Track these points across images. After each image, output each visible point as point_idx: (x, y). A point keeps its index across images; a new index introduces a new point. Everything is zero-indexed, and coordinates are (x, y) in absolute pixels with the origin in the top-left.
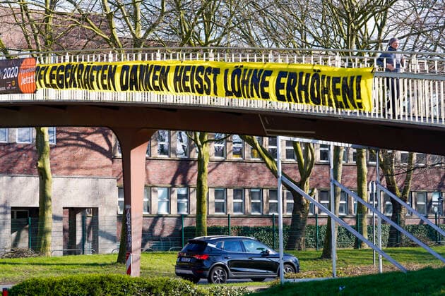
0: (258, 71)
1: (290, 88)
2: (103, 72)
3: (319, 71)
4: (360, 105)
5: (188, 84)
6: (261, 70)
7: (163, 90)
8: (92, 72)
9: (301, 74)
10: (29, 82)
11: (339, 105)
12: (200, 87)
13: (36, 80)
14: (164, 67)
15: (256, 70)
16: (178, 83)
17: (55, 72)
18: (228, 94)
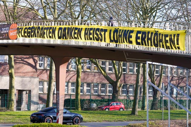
0: (127, 31)
1: (143, 39)
2: (49, 31)
3: (158, 31)
4: (179, 48)
5: (91, 36)
7: (78, 39)
8: (44, 30)
9: (149, 32)
10: (14, 35)
11: (168, 48)
12: (97, 38)
13: (17, 34)
14: (79, 28)
15: (125, 30)
16: (86, 36)
17: (26, 30)
18: (111, 41)
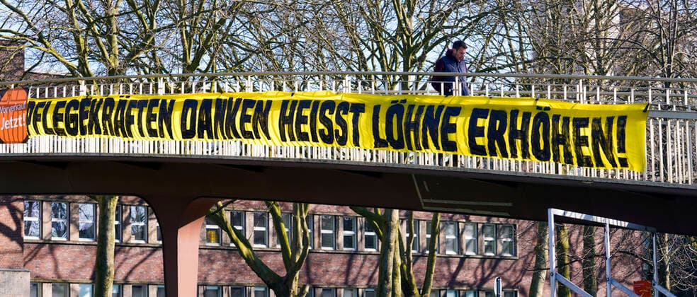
0: (436, 108)
1: (495, 135)
2: (150, 110)
3: (547, 109)
4: (624, 162)
5: (306, 128)
6: (441, 107)
7: (258, 137)
8: (129, 109)
9: (515, 113)
10: (16, 126)
11: (584, 161)
12: (326, 132)
13: (28, 123)
14: (261, 102)
15: (431, 107)
16: (286, 126)
17: (62, 111)
18: (379, 143)
